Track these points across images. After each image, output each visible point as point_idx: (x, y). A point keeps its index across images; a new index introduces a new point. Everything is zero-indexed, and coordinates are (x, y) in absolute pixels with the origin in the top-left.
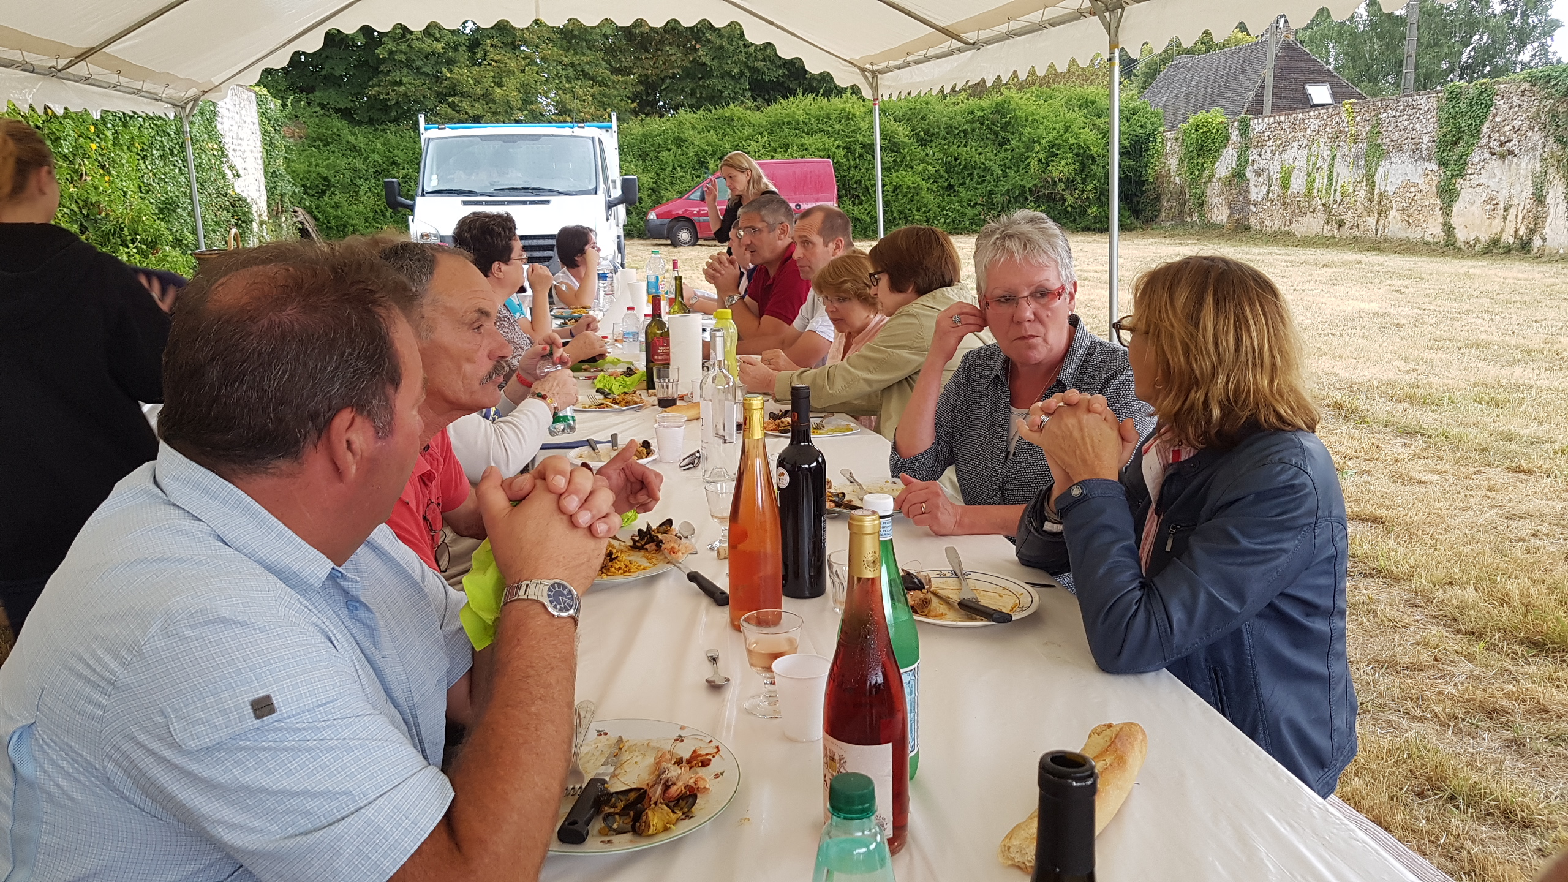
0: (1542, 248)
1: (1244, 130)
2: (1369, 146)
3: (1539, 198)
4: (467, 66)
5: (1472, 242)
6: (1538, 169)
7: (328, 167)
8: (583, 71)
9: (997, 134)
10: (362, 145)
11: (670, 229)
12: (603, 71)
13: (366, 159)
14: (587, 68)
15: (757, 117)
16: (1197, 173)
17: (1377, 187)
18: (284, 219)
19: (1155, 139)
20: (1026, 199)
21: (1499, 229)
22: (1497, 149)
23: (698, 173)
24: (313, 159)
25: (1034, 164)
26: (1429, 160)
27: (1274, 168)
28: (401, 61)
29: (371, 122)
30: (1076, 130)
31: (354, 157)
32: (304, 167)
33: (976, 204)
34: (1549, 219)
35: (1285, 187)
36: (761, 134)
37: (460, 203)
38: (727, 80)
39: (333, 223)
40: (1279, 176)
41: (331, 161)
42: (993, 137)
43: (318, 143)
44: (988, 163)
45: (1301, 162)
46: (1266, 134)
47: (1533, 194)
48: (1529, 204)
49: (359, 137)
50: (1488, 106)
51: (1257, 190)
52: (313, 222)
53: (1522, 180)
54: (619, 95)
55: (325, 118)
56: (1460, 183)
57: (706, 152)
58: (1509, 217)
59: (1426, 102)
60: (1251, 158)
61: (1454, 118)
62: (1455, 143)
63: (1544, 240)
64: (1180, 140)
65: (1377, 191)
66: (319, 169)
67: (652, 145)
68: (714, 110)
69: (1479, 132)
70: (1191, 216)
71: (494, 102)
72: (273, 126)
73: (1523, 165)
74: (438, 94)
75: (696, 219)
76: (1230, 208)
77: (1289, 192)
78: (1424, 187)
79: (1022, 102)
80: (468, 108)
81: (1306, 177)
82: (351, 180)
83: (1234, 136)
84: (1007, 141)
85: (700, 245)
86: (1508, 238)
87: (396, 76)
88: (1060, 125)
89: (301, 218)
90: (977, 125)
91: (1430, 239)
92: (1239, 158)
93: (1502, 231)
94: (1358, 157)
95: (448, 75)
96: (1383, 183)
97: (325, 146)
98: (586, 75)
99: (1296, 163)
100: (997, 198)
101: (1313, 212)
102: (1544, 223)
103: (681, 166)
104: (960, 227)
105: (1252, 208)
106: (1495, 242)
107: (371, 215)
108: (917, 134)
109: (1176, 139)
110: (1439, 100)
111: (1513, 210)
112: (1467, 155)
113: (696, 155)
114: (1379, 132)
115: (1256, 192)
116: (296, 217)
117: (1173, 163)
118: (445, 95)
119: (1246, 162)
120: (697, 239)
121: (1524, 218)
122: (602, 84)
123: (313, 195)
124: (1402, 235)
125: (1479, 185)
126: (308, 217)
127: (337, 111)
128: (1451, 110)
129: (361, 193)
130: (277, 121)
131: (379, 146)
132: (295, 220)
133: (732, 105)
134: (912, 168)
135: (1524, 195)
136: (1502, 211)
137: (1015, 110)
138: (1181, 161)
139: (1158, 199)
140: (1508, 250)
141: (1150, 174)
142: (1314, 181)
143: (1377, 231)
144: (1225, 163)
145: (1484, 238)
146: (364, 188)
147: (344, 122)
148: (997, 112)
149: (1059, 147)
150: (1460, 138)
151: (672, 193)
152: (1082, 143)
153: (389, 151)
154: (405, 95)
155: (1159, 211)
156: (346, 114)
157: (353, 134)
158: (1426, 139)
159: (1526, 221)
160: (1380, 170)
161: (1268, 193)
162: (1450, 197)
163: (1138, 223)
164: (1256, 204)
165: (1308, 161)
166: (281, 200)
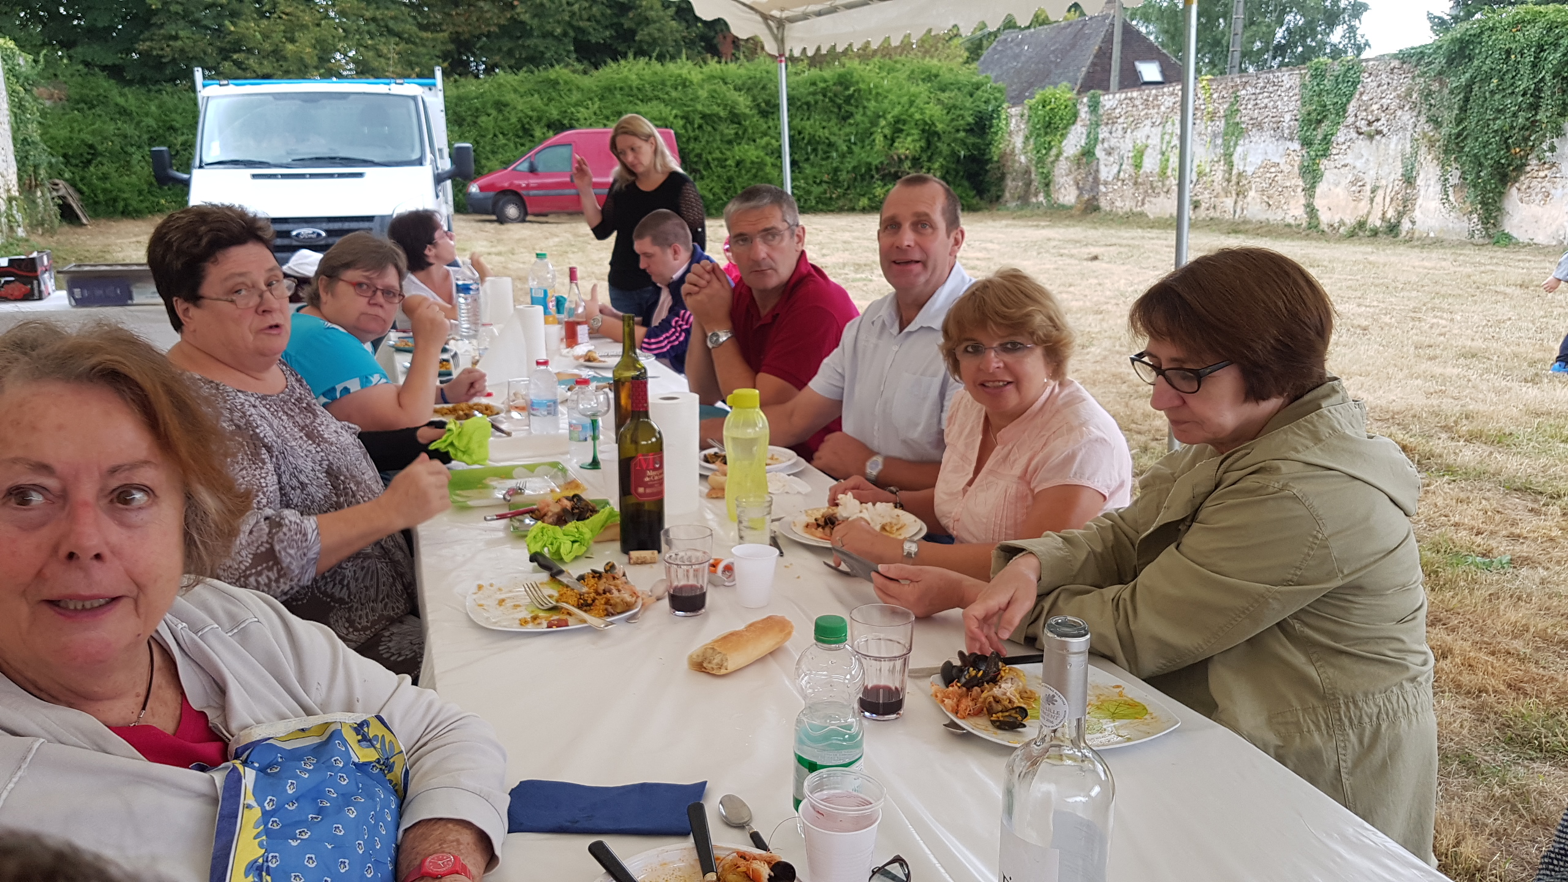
0: (1411, 232)
1: (1094, 106)
2: (1227, 123)
3: (1409, 180)
4: (254, 19)
5: (1336, 225)
6: (1408, 150)
7: (93, 133)
8: (387, 26)
9: (840, 107)
10: (133, 109)
11: (495, 204)
12: (410, 28)
13: (138, 124)
14: (391, 24)
15: (586, 81)
16: (1044, 152)
17: (1235, 167)
18: (39, 194)
19: (999, 117)
20: (872, 177)
21: (1366, 211)
22: (1364, 129)
23: (522, 141)
24: (75, 125)
25: (879, 139)
26: (1292, 139)
27: (1126, 146)
28: (177, 13)
29: (143, 81)
30: (921, 105)
31: (125, 122)
32: (64, 133)
33: (821, 182)
34: (1419, 202)
35: (1138, 166)
36: (591, 99)
37: (249, 177)
38: (549, 40)
39: (101, 197)
40: (1131, 154)
41: (96, 126)
42: (836, 110)
43: (82, 105)
44: (833, 139)
45: (1155, 141)
46: (1117, 111)
47: (1403, 175)
48: (1399, 185)
49: (130, 98)
50: (1355, 84)
51: (1107, 169)
52: (76, 196)
53: (1390, 161)
54: (428, 54)
55: (90, 78)
56: (1324, 163)
57: (531, 118)
58: (1376, 200)
59: (1290, 79)
60: (1101, 136)
61: (1319, 95)
62: (1319, 122)
63: (1413, 223)
64: (1026, 117)
65: (1235, 172)
66: (83, 135)
67: (469, 109)
68: (536, 72)
69: (1345, 111)
70: (1036, 195)
71: (285, 59)
72: (22, 86)
73: (1392, 146)
74: (221, 50)
75: (523, 192)
76: (1078, 188)
77: (1141, 172)
78: (1286, 168)
79: (867, 73)
80: (256, 67)
81: (1159, 156)
82: (122, 148)
83: (1084, 112)
84: (850, 115)
85: (530, 222)
86: (1375, 221)
87: (171, 29)
88: (905, 100)
89: (62, 192)
90: (820, 97)
91: (1292, 222)
92: (1088, 136)
93: (1369, 213)
94: (1215, 136)
95: (232, 28)
96: (1242, 163)
97: (90, 109)
98: (391, 32)
99: (1149, 141)
100: (843, 176)
101: (1167, 192)
102: (1413, 205)
103: (502, 133)
104: (807, 206)
105: (1102, 188)
106: (1361, 225)
107: (145, 187)
108: (758, 105)
109: (1022, 116)
110: (1302, 76)
111: (1380, 193)
112: (1332, 135)
113: (520, 120)
114: (1238, 110)
115: (1106, 173)
116: (57, 190)
117: (1018, 141)
118: (229, 51)
119: (1096, 139)
120: (526, 214)
121: (1392, 199)
122: (408, 41)
123: (77, 166)
124: (1262, 217)
125: (1345, 166)
126: (71, 191)
127: (104, 68)
128: (1316, 88)
129: (134, 162)
130: (27, 79)
131: (153, 108)
132: (55, 194)
133: (557, 67)
134: (754, 141)
135: (1393, 176)
136: (1369, 193)
137: (857, 83)
138: (1027, 138)
139: (1002, 177)
140: (1375, 233)
141: (995, 153)
142: (1168, 160)
143: (1235, 212)
144: (1073, 141)
145: (1350, 220)
146: (137, 156)
147: (112, 81)
148: (841, 84)
149: (905, 122)
150: (1325, 117)
151: (494, 163)
152: (927, 119)
153: (166, 115)
154: (182, 50)
155: (1003, 191)
156: (115, 72)
157: (122, 95)
158: (1287, 117)
159: (1394, 204)
160: (1239, 149)
161: (1119, 172)
162: (1314, 177)
163: (982, 203)
164: (1106, 183)
165: (1162, 139)
166: (35, 172)
